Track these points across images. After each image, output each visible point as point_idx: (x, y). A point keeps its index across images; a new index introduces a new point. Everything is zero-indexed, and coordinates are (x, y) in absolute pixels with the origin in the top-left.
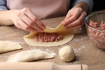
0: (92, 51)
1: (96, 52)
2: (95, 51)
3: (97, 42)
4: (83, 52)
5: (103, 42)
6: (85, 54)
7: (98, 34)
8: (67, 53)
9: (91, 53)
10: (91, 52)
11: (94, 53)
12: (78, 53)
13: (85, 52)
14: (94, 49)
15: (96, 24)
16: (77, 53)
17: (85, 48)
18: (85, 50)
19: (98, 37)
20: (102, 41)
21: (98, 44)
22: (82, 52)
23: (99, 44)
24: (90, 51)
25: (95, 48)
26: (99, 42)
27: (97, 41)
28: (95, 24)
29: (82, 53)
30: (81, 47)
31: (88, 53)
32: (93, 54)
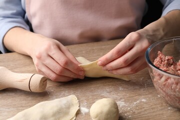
0: (156, 110)
1: (164, 112)
2: (162, 110)
3: (164, 94)
4: (140, 110)
5: (175, 95)
6: (142, 113)
7: (166, 80)
8: (102, 113)
9: (154, 114)
10: (153, 112)
11: (159, 114)
12: (129, 112)
13: (143, 109)
14: (162, 106)
15: (168, 60)
16: (126, 112)
17: (146, 103)
18: (145, 106)
19: (165, 85)
20: (172, 93)
21: (167, 99)
22: (138, 109)
23: (169, 98)
24: (152, 109)
25: (164, 104)
26: (167, 95)
27: (165, 92)
28: (167, 58)
29: (136, 112)
30: (138, 100)
31: (148, 113)
32: (156, 115)
